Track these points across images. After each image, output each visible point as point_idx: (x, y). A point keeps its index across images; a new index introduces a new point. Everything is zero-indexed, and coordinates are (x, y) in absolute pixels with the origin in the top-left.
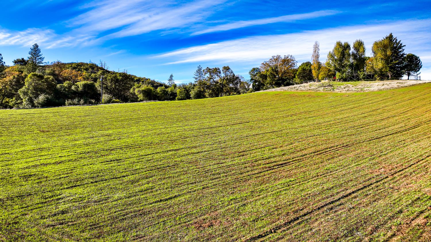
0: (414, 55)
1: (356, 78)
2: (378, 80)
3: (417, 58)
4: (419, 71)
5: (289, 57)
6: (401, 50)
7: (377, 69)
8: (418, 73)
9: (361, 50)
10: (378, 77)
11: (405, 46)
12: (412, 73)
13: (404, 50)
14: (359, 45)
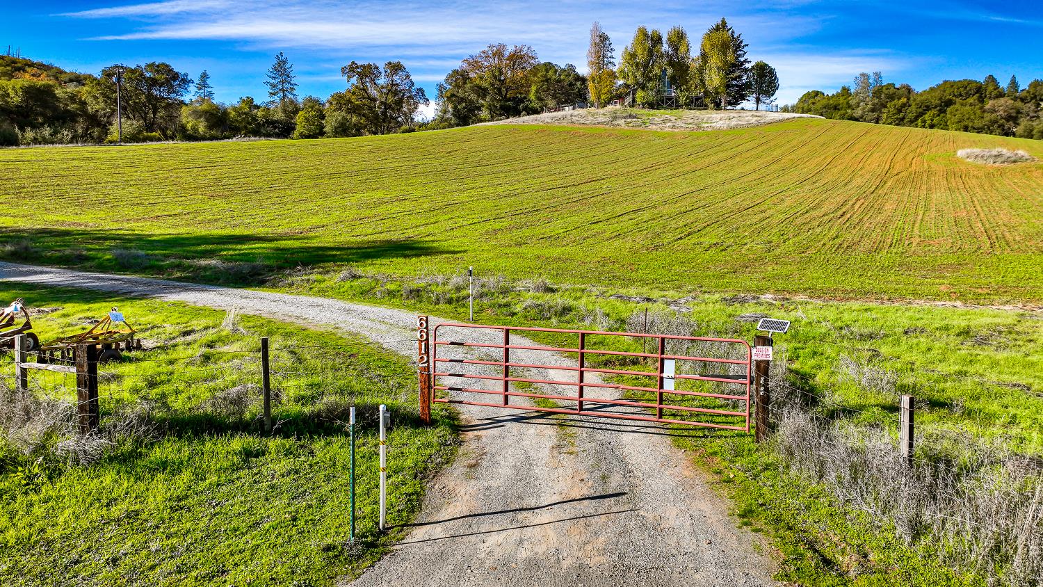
0: (766, 65)
1: (667, 103)
2: (711, 109)
3: (772, 72)
4: (773, 95)
5: (525, 50)
6: (742, 52)
7: (710, 89)
8: (772, 98)
9: (682, 49)
10: (711, 104)
11: (747, 45)
12: (762, 98)
13: (745, 53)
14: (679, 38)
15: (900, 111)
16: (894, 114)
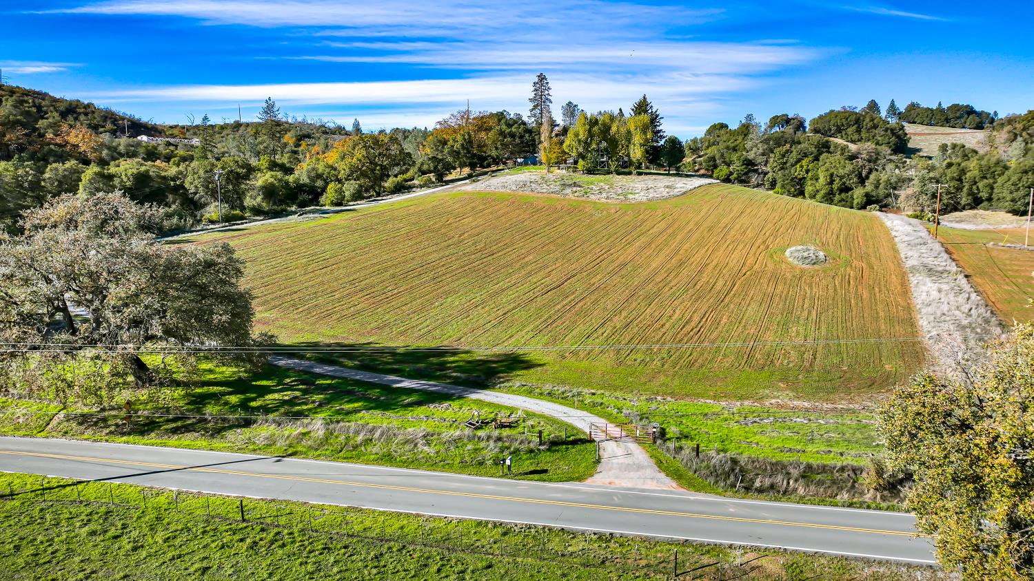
1: (601, 165)
2: (635, 175)
7: (634, 159)
10: (634, 170)
13: (662, 125)
15: (783, 156)
16: (779, 159)
